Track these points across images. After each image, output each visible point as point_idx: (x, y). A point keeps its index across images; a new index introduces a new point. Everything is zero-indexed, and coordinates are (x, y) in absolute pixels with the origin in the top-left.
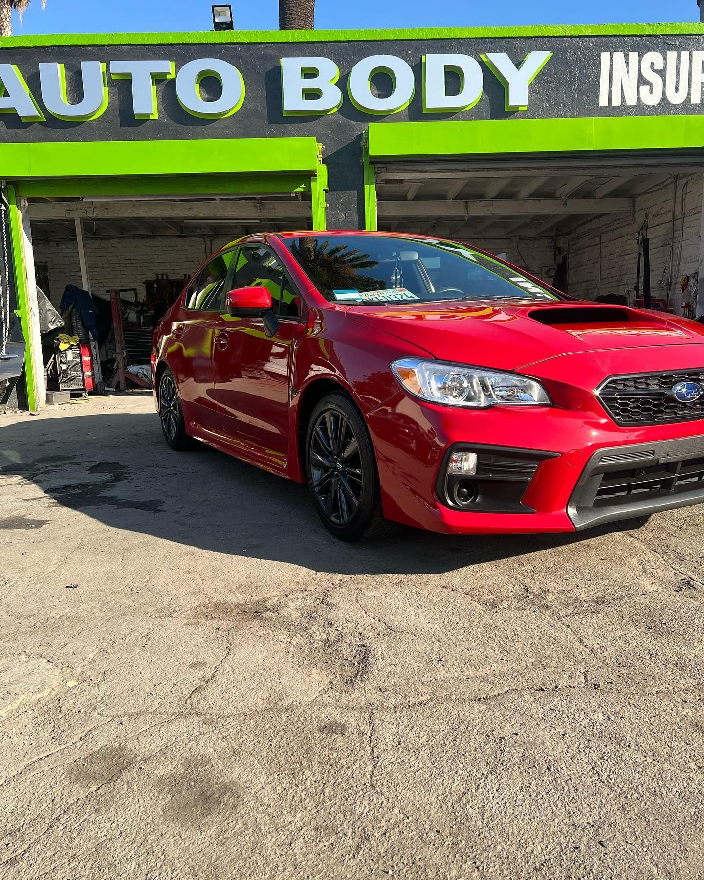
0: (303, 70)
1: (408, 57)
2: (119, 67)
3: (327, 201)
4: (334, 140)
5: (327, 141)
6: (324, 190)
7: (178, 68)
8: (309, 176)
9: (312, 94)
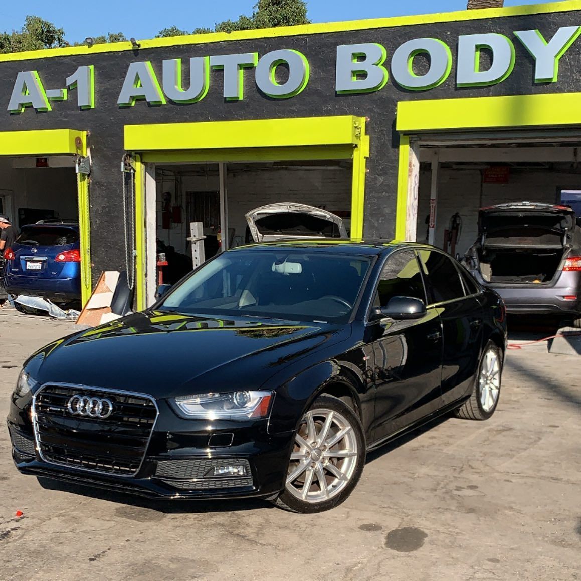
0: (354, 55)
1: (447, 37)
2: (218, 60)
3: (367, 167)
4: (378, 114)
5: (372, 114)
6: (365, 158)
7: (260, 57)
8: (351, 148)
9: (363, 75)
